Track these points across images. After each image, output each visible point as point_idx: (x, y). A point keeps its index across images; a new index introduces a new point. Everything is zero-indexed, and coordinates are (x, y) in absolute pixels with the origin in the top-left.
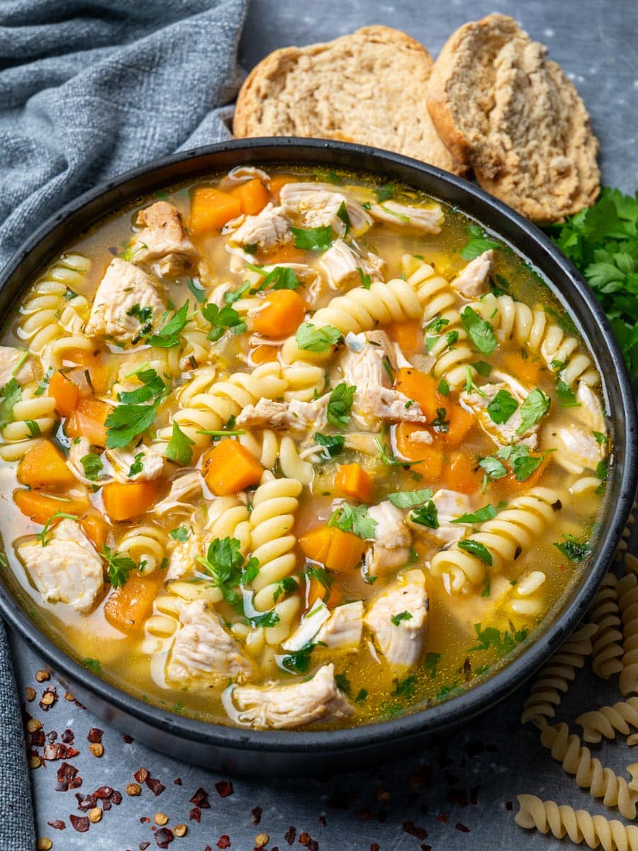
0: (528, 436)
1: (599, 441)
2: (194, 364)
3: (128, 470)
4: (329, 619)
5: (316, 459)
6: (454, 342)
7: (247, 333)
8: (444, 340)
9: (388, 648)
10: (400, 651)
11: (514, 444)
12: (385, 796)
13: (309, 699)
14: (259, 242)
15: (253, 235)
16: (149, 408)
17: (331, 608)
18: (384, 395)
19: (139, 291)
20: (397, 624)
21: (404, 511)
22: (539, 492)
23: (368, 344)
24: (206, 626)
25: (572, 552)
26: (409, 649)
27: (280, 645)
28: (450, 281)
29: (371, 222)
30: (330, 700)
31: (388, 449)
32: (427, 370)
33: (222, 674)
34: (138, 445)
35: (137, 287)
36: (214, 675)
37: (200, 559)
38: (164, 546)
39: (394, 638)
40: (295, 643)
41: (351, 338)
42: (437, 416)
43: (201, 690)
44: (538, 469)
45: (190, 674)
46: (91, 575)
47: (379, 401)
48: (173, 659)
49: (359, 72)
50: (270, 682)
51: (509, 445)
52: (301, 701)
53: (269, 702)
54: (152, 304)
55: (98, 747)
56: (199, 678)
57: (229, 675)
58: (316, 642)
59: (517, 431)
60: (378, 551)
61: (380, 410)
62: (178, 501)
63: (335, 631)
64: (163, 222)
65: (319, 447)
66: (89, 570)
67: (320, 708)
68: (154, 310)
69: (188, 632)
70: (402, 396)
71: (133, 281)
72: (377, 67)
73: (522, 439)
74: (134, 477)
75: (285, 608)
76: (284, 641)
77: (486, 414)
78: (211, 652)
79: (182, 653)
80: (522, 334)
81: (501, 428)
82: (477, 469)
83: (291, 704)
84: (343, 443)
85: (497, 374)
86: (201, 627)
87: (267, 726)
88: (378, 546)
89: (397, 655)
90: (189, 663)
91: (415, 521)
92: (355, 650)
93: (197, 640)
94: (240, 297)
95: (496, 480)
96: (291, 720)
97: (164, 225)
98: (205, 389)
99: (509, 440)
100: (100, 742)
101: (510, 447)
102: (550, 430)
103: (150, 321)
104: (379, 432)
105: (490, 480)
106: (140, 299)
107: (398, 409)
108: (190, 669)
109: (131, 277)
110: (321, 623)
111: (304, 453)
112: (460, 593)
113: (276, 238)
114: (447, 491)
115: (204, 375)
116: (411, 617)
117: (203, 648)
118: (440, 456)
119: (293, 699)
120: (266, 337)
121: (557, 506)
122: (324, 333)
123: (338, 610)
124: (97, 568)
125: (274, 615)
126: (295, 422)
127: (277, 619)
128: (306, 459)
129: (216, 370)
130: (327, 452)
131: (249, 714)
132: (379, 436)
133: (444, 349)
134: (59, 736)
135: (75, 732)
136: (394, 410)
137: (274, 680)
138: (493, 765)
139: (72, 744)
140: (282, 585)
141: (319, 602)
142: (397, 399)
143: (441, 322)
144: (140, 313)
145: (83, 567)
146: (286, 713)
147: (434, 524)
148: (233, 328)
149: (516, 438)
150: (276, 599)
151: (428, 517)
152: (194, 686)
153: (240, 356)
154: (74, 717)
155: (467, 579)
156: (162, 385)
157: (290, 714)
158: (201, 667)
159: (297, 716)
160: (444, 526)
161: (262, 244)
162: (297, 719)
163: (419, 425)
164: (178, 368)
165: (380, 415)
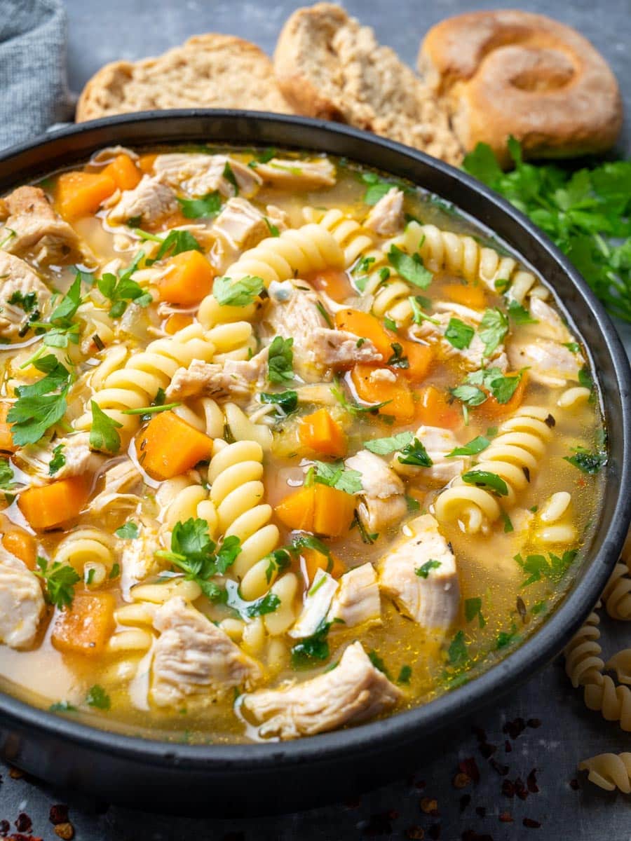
0: (497, 356)
1: (572, 350)
2: (99, 344)
3: (47, 469)
4: (338, 590)
5: (270, 420)
6: (386, 279)
7: (154, 305)
8: (376, 278)
9: (418, 609)
10: (434, 609)
11: (484, 368)
12: (432, 806)
13: (346, 688)
14: (143, 214)
15: (136, 206)
16: (58, 397)
17: (337, 577)
18: (331, 337)
19: (17, 277)
20: (426, 575)
21: (387, 458)
22: (527, 410)
23: (296, 290)
24: (192, 626)
25: (586, 464)
26: (445, 604)
27: (286, 634)
28: (362, 224)
29: (260, 181)
30: (371, 684)
31: (347, 396)
32: (367, 310)
33: (223, 684)
34: (54, 439)
35: (14, 273)
36: (214, 687)
37: (161, 553)
38: (111, 549)
39: (423, 596)
40: (305, 627)
41: (275, 287)
42: (392, 352)
43: (201, 709)
44: (517, 388)
45: (183, 691)
46: (26, 599)
47: (326, 345)
48: (155, 679)
49: (196, 79)
50: (286, 682)
51: (479, 369)
52: (335, 692)
53: (295, 703)
54: (35, 289)
55: (64, 827)
56: (193, 695)
57: (232, 682)
58: (330, 619)
59: (484, 353)
60: (372, 503)
61: (329, 356)
62: (118, 492)
63: (350, 604)
64: (29, 205)
65: (269, 407)
66: (23, 591)
67: (363, 695)
68: (39, 294)
69: (170, 638)
70: (350, 335)
71: (8, 266)
72: (213, 72)
73: (492, 361)
74: (57, 475)
75: (283, 587)
76: (291, 627)
77: (445, 342)
78: (204, 658)
79: (168, 668)
80: (455, 261)
81: (465, 353)
82: (452, 400)
83: (323, 699)
84: (296, 397)
85: (441, 305)
86: (186, 628)
87: (298, 734)
88: (371, 499)
89: (432, 615)
90: (178, 678)
91: (405, 462)
92: (379, 621)
93: (182, 647)
94: (136, 268)
95: (476, 408)
96: (329, 719)
97: (32, 208)
98: (121, 365)
99: (479, 364)
100: (67, 821)
101: (481, 372)
102: (516, 349)
103: (36, 308)
104: (332, 381)
105: (469, 409)
106: (20, 285)
107: (349, 350)
108: (181, 686)
109: (4, 263)
110: (329, 597)
111: (254, 417)
112: (480, 532)
113: (160, 209)
114: (429, 428)
115: (114, 354)
116: (440, 564)
117: (193, 655)
118: (408, 394)
119: (324, 692)
120: (175, 305)
121: (550, 421)
122: (245, 285)
123: (346, 578)
124: (34, 589)
125: (273, 598)
126: (235, 384)
127: (277, 601)
128: (258, 422)
129: (127, 348)
130: (280, 410)
131: (272, 725)
132: (334, 386)
133: (378, 288)
134: (12, 824)
135: (31, 815)
136: (343, 354)
137: (290, 678)
138: (542, 742)
139: (31, 832)
140: (274, 559)
141: (321, 573)
142: (346, 339)
143: (367, 261)
144: (23, 301)
145: (15, 590)
146: (319, 712)
147: (426, 463)
148: (137, 301)
149: (486, 361)
150: (270, 579)
151: (417, 456)
152: (191, 705)
153: (151, 329)
154: (26, 797)
155: (484, 515)
156: (66, 373)
157: (326, 712)
158: (194, 680)
159: (335, 712)
160: (438, 462)
161: (147, 216)
162: (336, 717)
163: (376, 365)
164: (81, 352)
165: (330, 362)
